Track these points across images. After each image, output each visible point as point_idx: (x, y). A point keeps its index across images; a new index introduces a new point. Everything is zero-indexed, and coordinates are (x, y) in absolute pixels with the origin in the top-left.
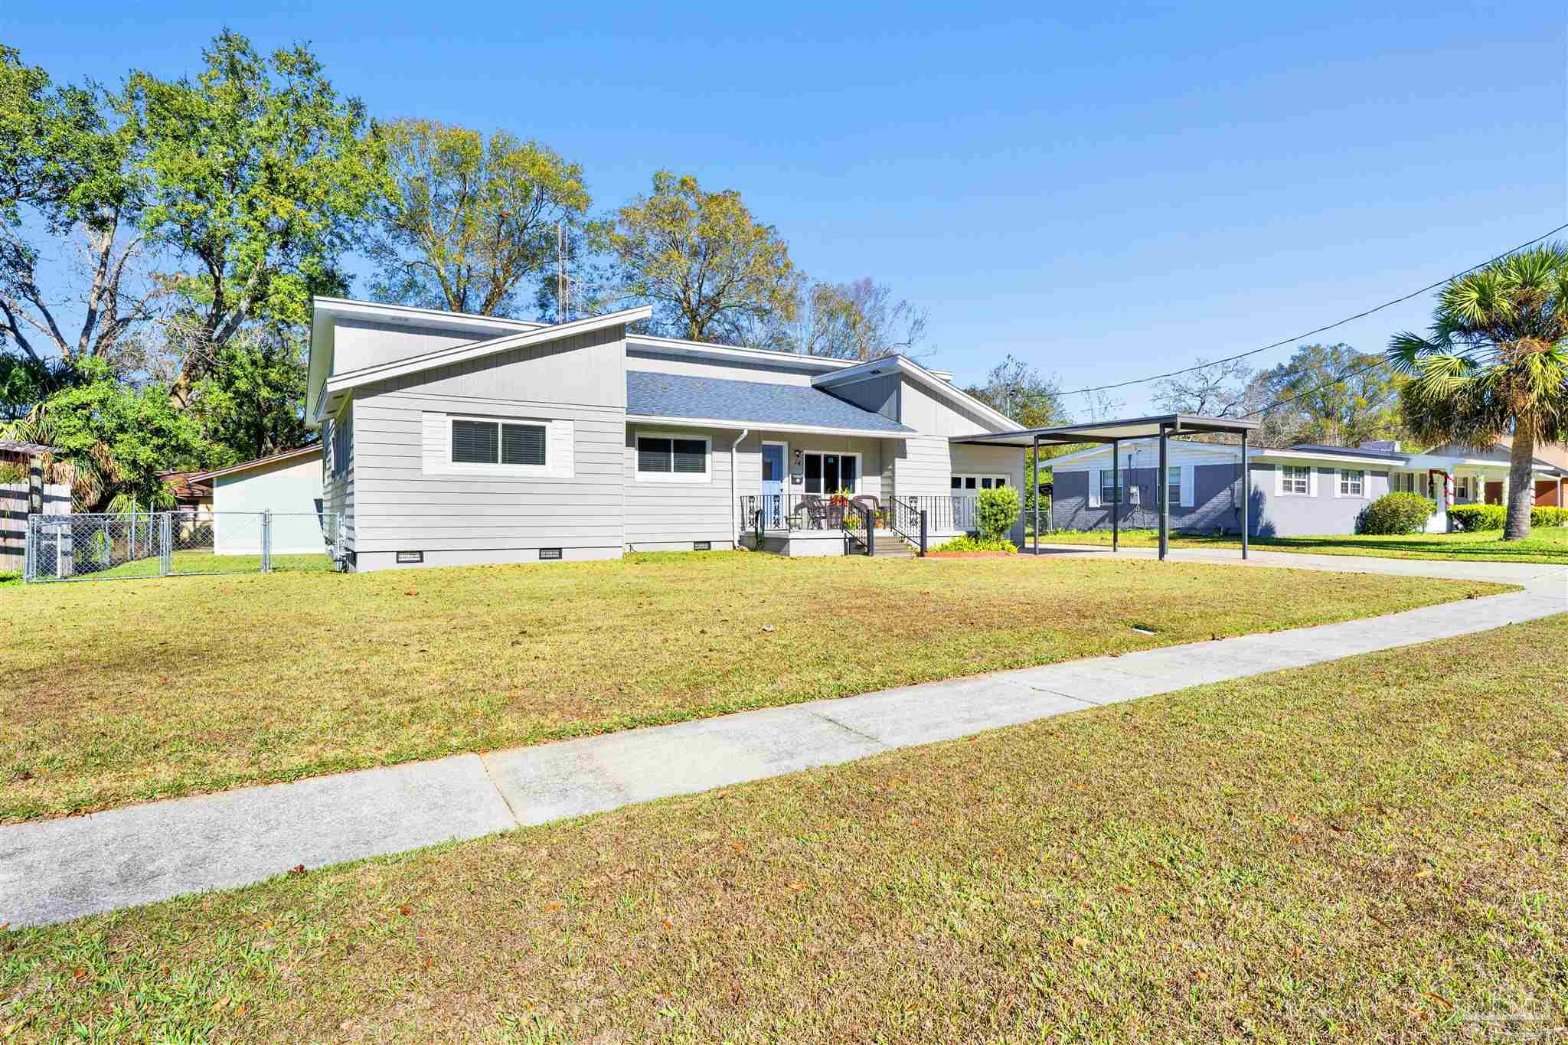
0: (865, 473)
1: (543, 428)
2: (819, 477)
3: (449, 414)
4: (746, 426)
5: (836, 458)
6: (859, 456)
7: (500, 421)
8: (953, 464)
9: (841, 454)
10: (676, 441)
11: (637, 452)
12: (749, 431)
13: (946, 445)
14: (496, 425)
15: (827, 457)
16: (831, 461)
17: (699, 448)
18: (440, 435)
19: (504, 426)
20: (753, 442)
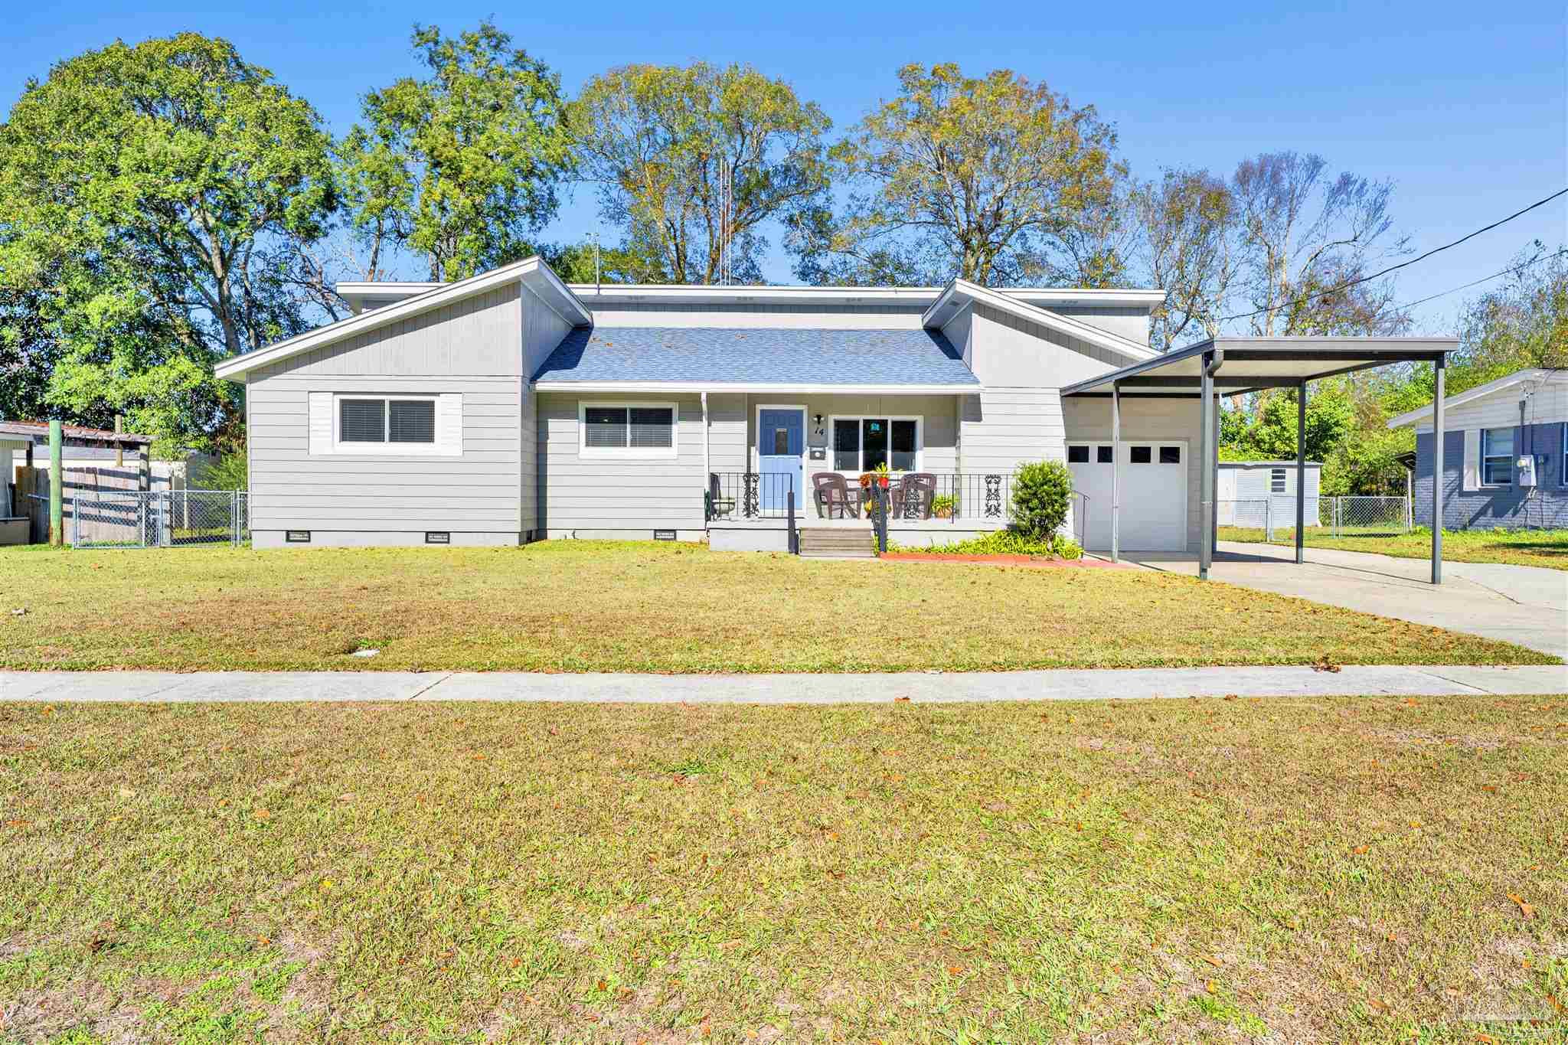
0: (929, 443)
1: (432, 403)
2: (857, 450)
3: (335, 393)
4: (704, 388)
5: (884, 423)
6: (919, 420)
7: (387, 398)
8: (1068, 426)
9: (890, 418)
10: (633, 411)
11: (583, 426)
12: (708, 395)
13: (1057, 399)
14: (383, 401)
15: (867, 423)
16: (875, 427)
17: (664, 417)
18: (327, 414)
19: (392, 403)
20: (722, 407)
